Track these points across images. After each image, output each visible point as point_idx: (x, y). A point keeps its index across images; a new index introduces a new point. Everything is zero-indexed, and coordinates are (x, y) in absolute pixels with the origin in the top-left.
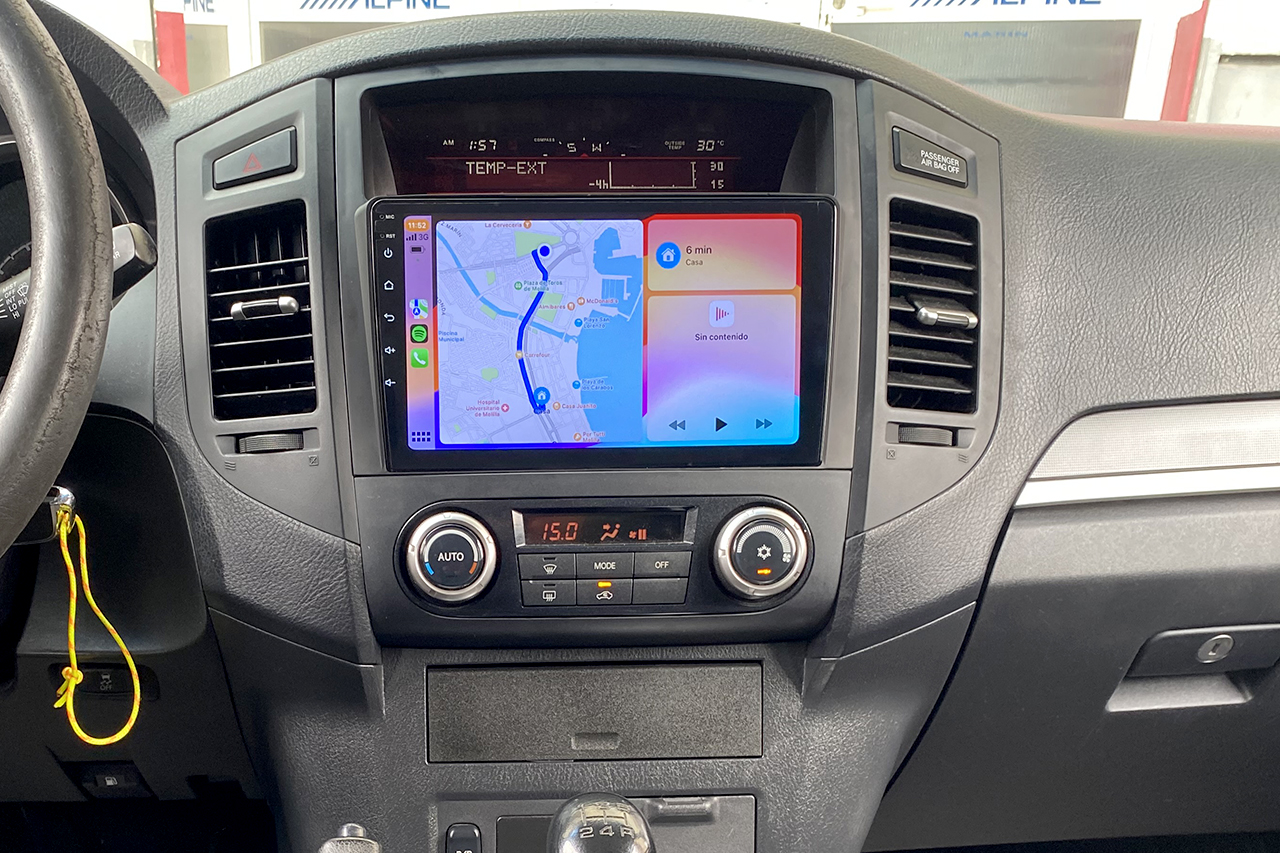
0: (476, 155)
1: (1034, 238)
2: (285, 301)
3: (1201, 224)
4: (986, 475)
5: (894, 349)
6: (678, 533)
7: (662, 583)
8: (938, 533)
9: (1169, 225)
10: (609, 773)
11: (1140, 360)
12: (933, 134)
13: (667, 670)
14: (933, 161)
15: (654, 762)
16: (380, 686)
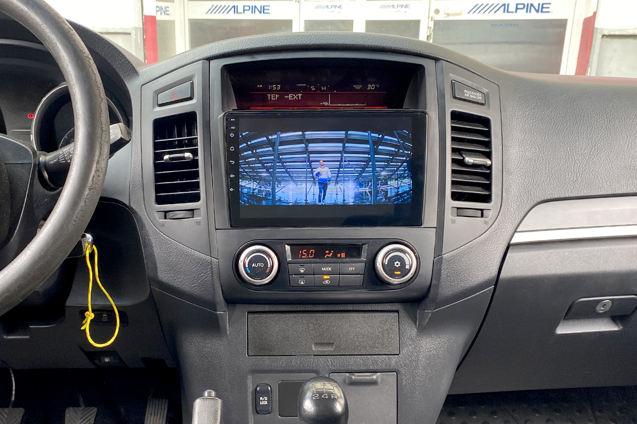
0: (271, 91)
1: (515, 127)
2: (187, 155)
3: (589, 121)
4: (497, 230)
5: (454, 175)
6: (359, 255)
7: (352, 277)
8: (476, 255)
9: (575, 121)
10: (330, 361)
11: (564, 179)
12: (470, 83)
13: (356, 314)
14: (470, 94)
15: (350, 357)
16: (226, 321)
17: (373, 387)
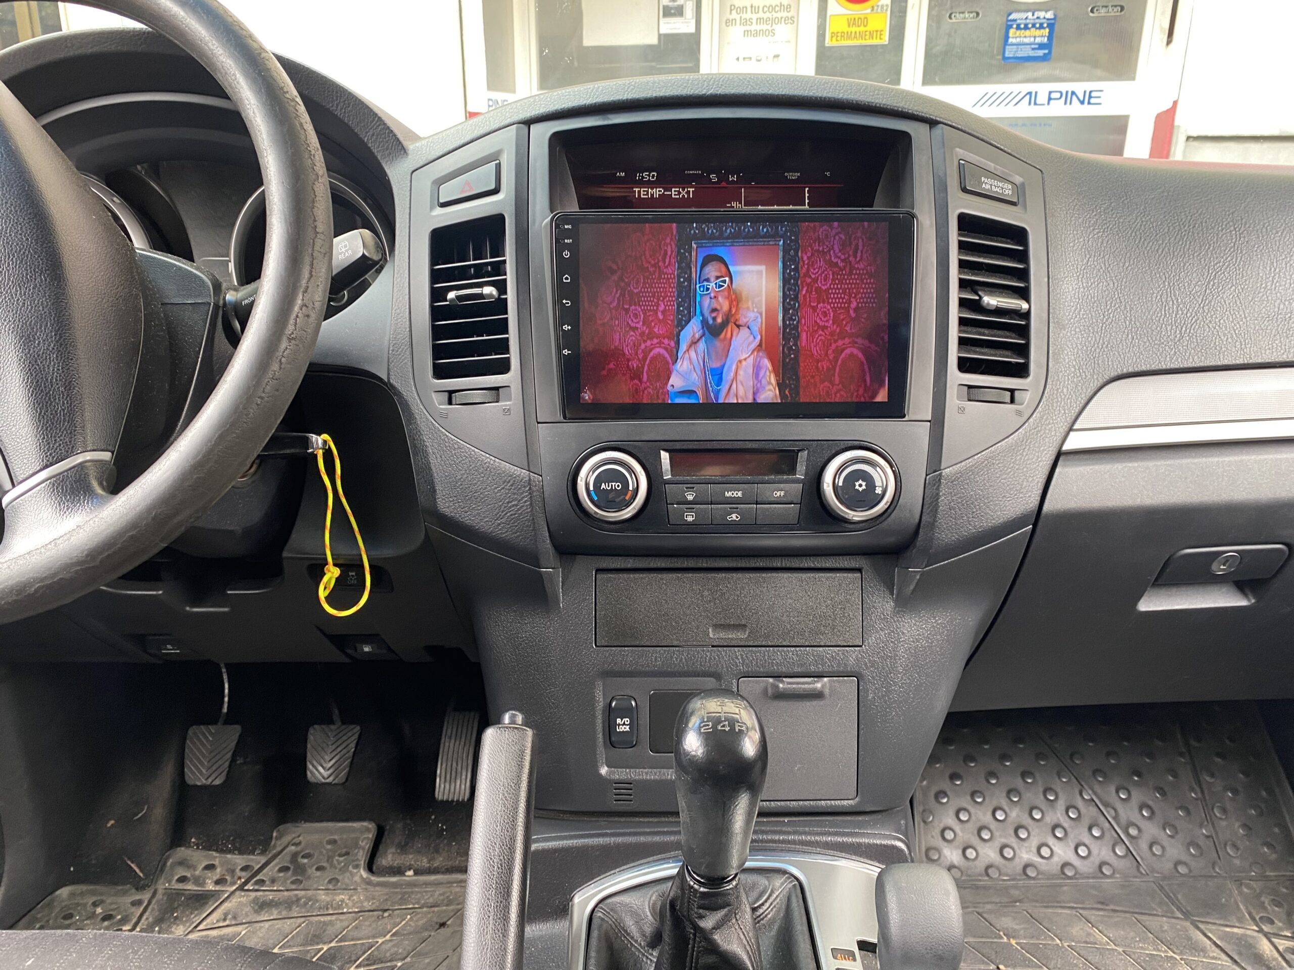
0: (642, 183)
1: (1071, 245)
2: (488, 290)
3: (1203, 234)
4: (1038, 426)
5: (963, 328)
6: (793, 470)
7: (779, 508)
8: (1001, 471)
9: (1177, 235)
10: (739, 657)
11: (1158, 338)
12: (991, 166)
13: (786, 575)
14: (991, 185)
15: (776, 649)
16: (558, 585)
17: (815, 703)
